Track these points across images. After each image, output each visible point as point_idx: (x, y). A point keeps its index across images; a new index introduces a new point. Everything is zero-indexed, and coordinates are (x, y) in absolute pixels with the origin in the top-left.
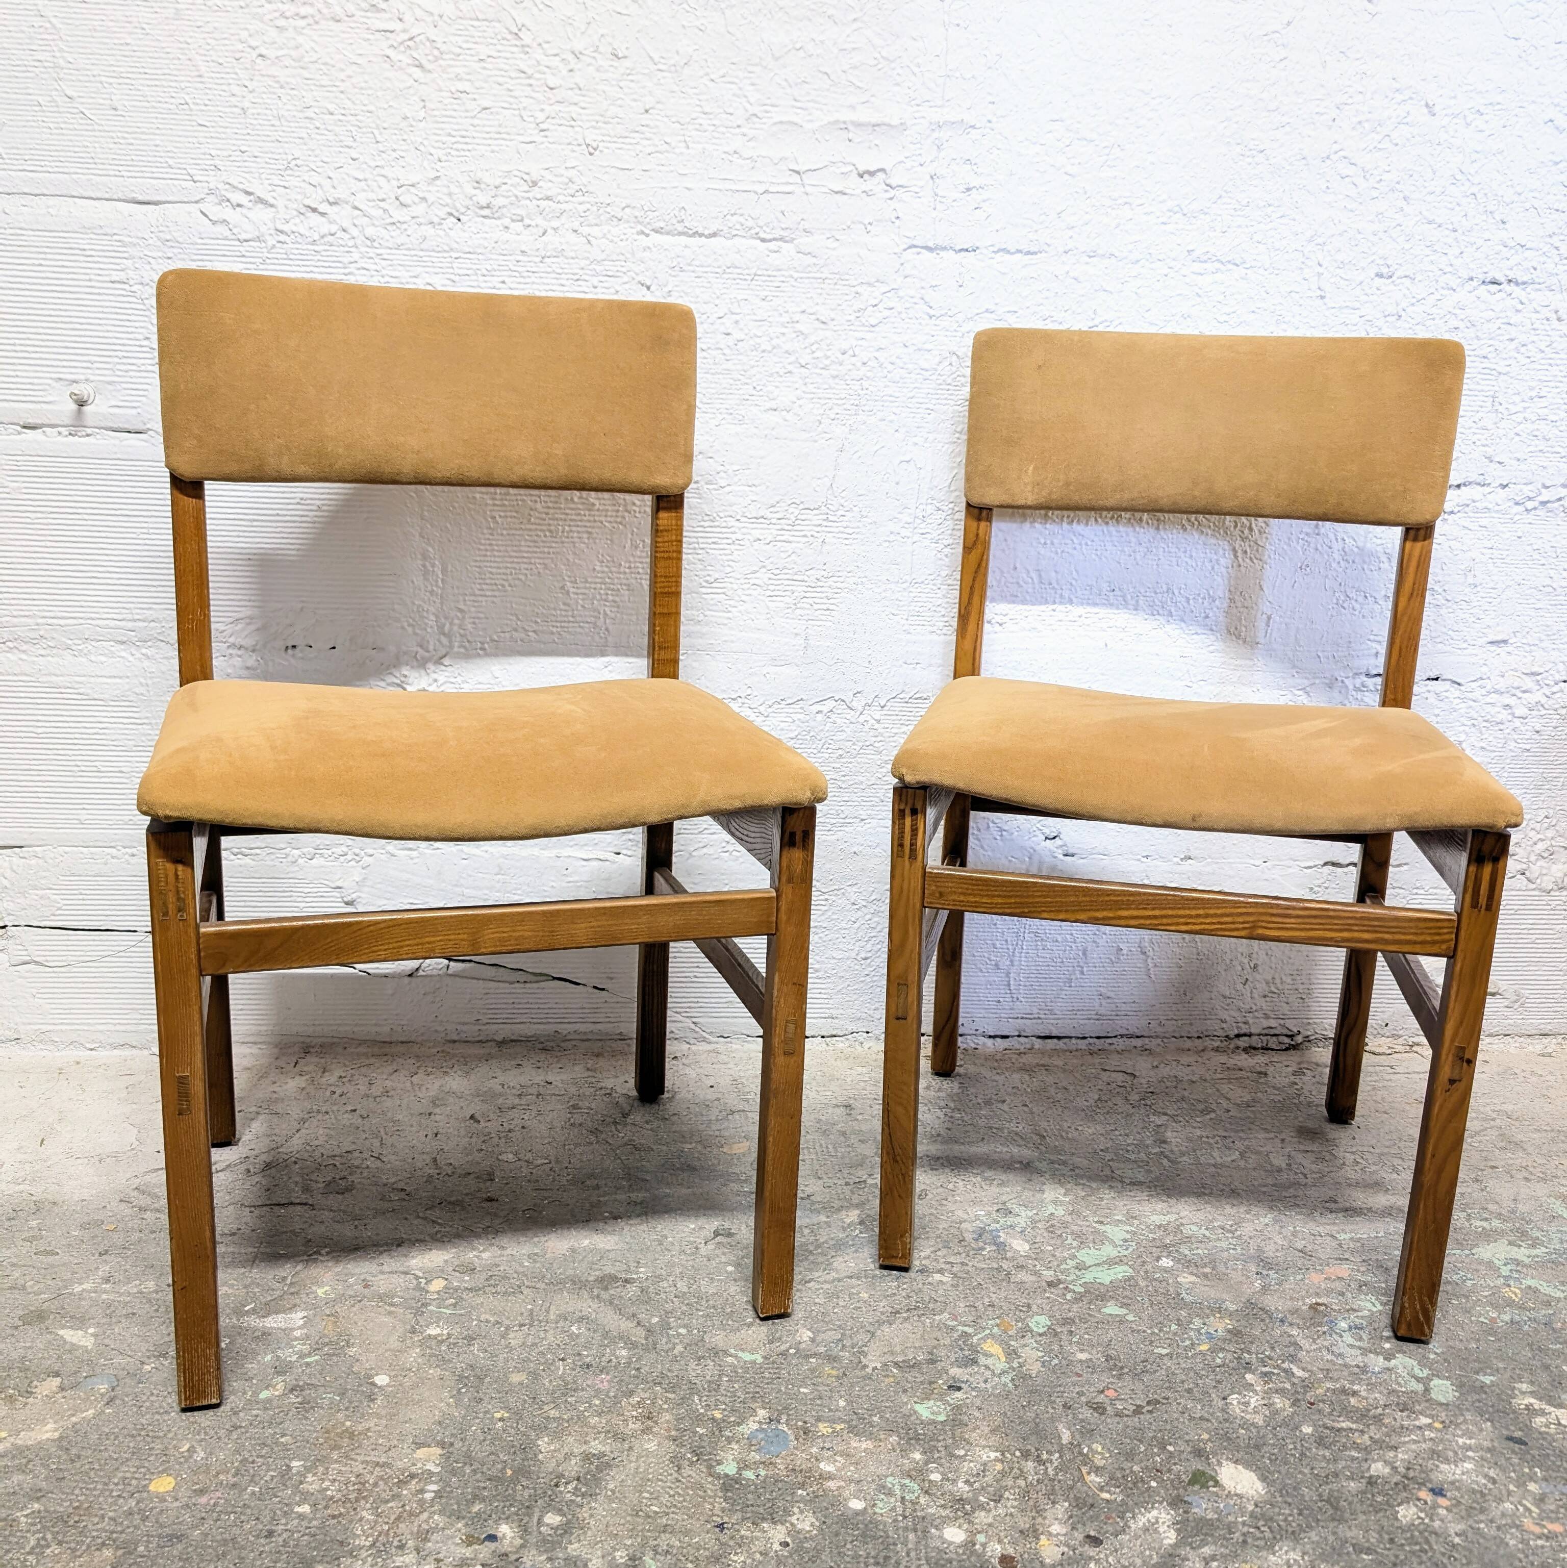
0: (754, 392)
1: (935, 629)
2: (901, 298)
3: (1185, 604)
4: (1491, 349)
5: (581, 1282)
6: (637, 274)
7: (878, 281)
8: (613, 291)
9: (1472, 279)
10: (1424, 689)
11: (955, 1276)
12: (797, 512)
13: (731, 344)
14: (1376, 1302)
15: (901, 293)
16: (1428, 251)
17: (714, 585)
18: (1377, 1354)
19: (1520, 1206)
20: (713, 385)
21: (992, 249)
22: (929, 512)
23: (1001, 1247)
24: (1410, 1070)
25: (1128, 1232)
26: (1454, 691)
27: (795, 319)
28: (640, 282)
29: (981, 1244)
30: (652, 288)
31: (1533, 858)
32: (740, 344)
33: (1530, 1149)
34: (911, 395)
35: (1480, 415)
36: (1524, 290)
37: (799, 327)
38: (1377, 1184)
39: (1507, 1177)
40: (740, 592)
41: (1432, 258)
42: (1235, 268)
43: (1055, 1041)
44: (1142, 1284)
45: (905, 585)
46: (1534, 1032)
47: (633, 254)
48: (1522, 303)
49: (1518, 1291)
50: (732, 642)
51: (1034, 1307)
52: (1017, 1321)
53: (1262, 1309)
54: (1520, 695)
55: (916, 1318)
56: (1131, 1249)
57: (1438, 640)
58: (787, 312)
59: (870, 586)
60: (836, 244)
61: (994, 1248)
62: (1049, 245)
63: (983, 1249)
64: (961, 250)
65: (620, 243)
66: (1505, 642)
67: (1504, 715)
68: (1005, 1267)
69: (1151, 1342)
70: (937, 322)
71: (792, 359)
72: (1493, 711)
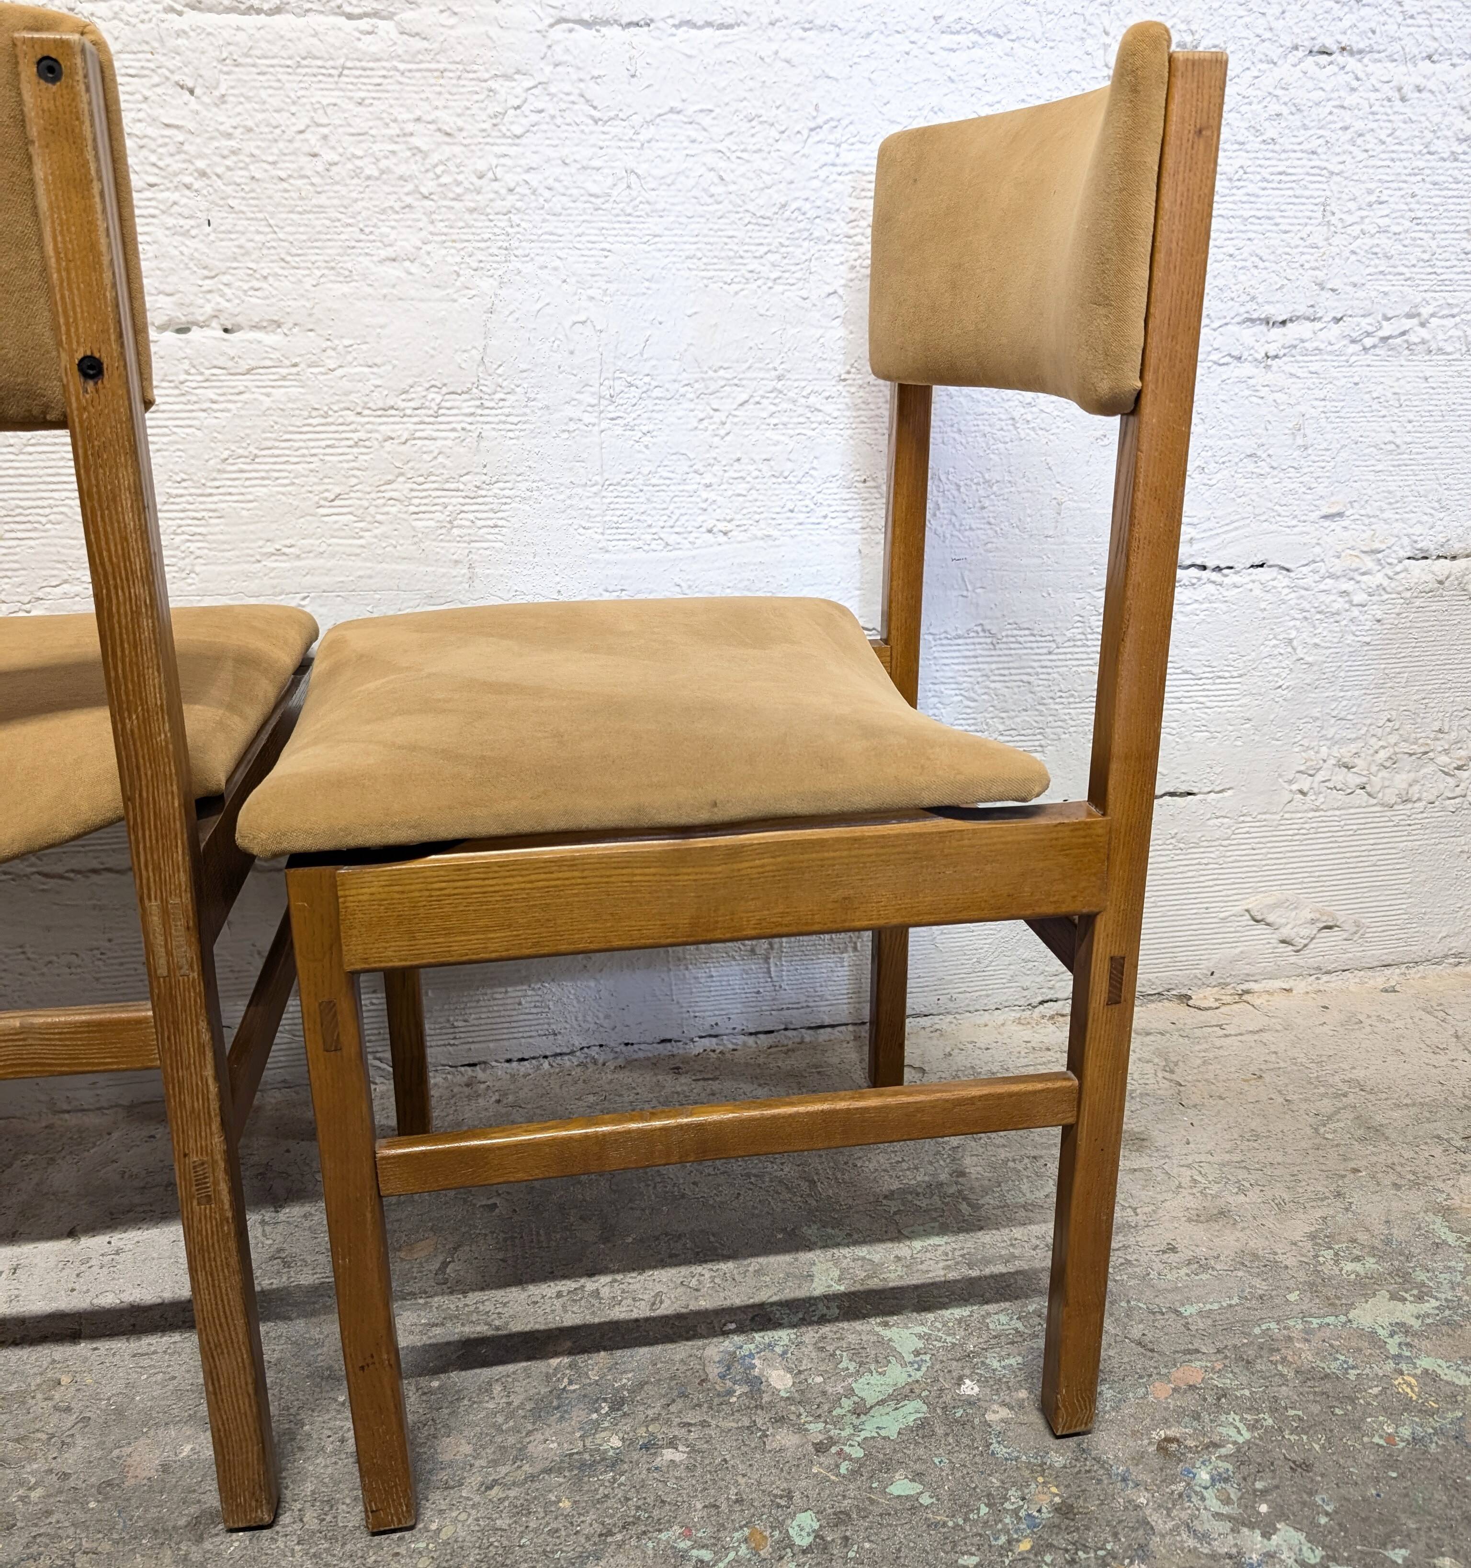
0: (363, 237)
1: (640, 544)
2: (552, 95)
3: (955, 493)
4: (1321, 141)
5: (165, 1530)
6: (172, 72)
7: (518, 72)
8: (138, 97)
9: (1296, 48)
10: (1247, 579)
11: (693, 1450)
12: (439, 398)
13: (320, 169)
14: (1241, 1426)
15: (553, 89)
16: (1241, 11)
17: (336, 503)
18: (1252, 1526)
19: (1395, 1231)
20: (302, 229)
21: (671, 21)
22: (618, 390)
23: (756, 1385)
24: (1243, 1029)
25: (920, 1337)
26: (1283, 580)
27: (407, 131)
28: (177, 84)
29: (729, 1384)
30: (198, 91)
31: (1374, 769)
32: (334, 169)
33: (1393, 1136)
34: (580, 231)
35: (1309, 228)
36: (1360, 61)
37: (415, 141)
38: (1222, 1213)
39: (1372, 1184)
40: (372, 510)
41: (1247, 20)
42: (996, 40)
43: (829, 1030)
44: (940, 1431)
45: (594, 489)
46: (1375, 964)
47: (161, 41)
48: (1358, 79)
49: (1413, 1381)
50: (370, 577)
51: (797, 1495)
52: (773, 1528)
53: (1097, 1460)
54: (1359, 578)
55: (633, 1542)
56: (924, 1369)
57: (1263, 518)
58: (395, 121)
59: (548, 492)
60: (453, 21)
61: (746, 1389)
62: (748, 14)
63: (730, 1393)
64: (630, 24)
65: (141, 27)
66: (1340, 515)
67: (1340, 603)
68: (759, 1422)
69: (955, 1544)
70: (605, 129)
71: (410, 187)
72: (1328, 599)
